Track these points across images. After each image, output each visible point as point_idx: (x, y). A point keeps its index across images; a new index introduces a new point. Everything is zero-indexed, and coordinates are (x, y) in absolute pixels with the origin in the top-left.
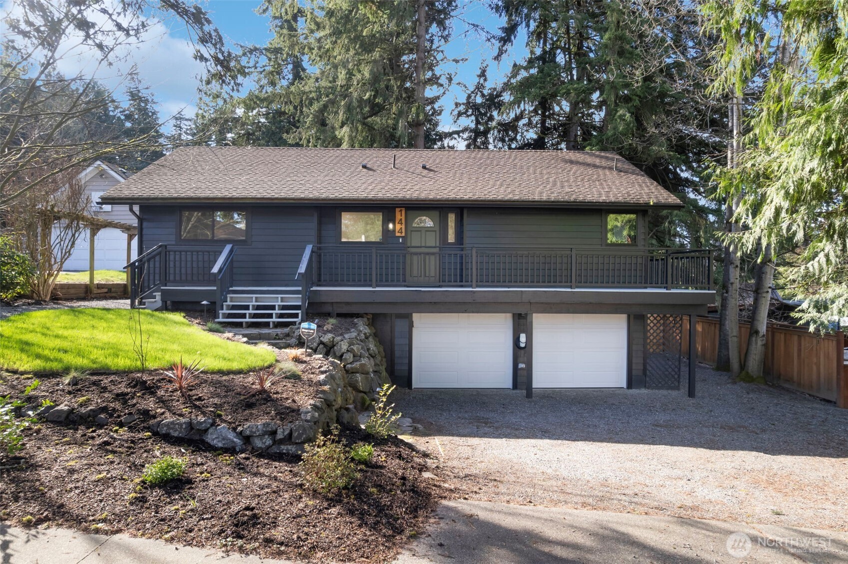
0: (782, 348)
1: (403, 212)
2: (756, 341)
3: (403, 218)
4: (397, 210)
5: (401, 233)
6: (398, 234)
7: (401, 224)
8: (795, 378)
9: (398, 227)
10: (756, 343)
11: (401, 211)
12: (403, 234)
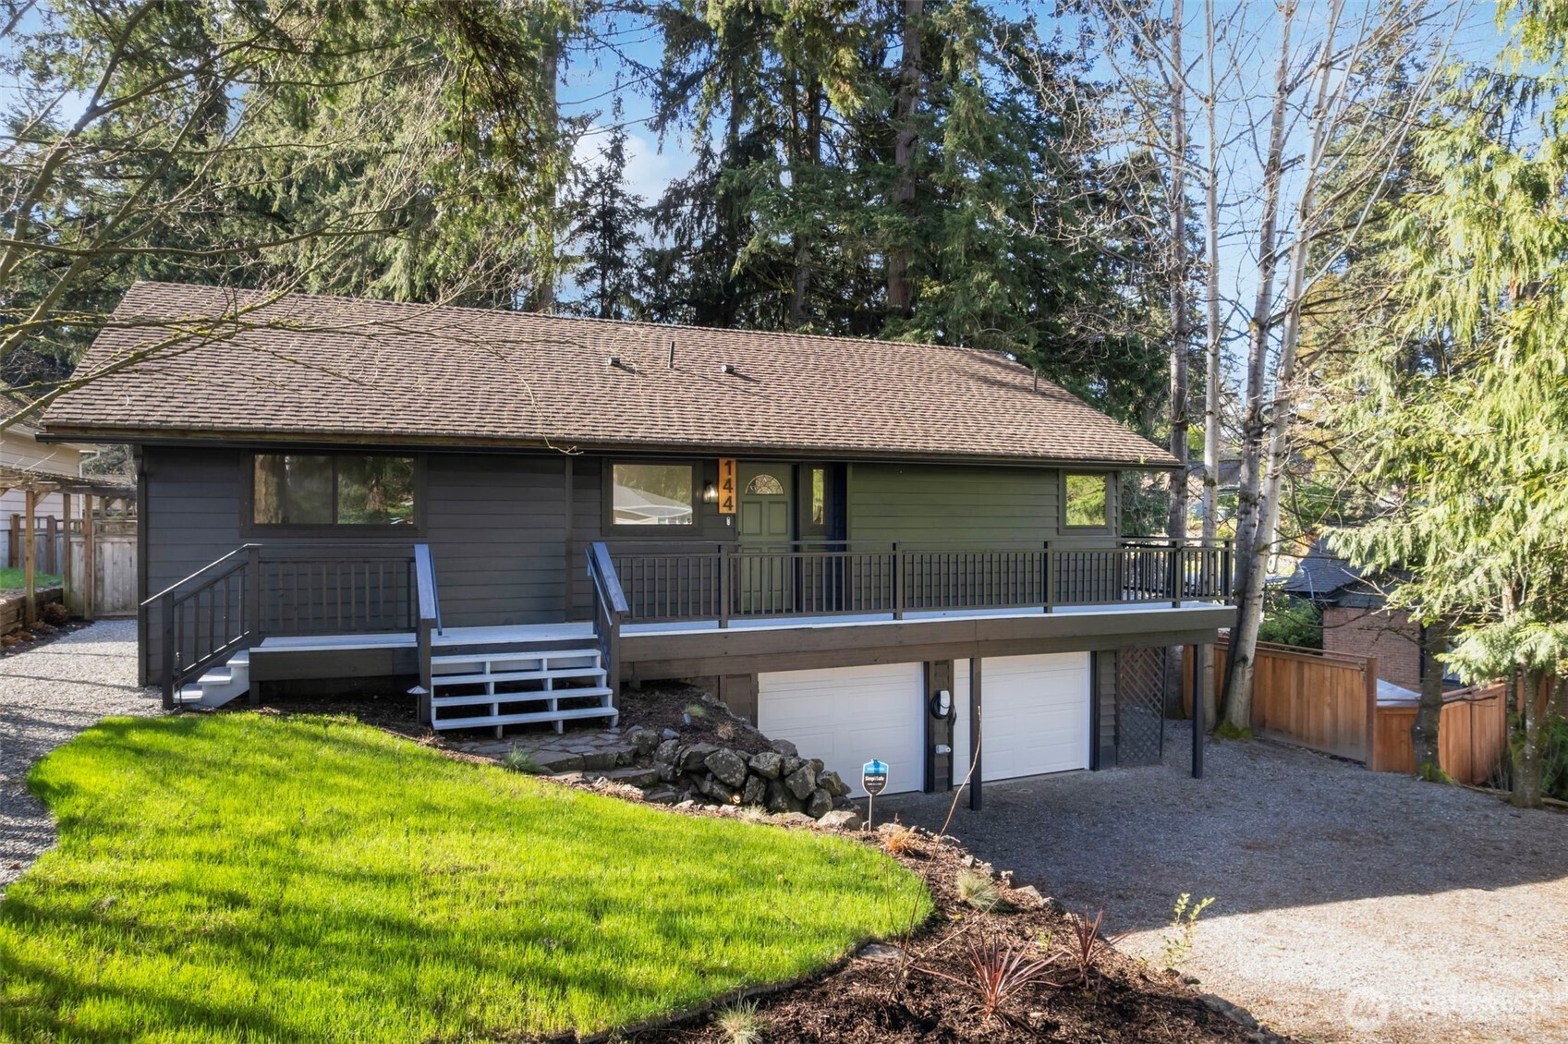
0: (1269, 681)
1: (733, 466)
2: (1243, 673)
3: (733, 477)
4: (722, 461)
5: (730, 507)
6: (723, 510)
7: (730, 489)
8: (1293, 726)
9: (724, 495)
10: (1243, 677)
11: (729, 464)
12: (734, 510)
